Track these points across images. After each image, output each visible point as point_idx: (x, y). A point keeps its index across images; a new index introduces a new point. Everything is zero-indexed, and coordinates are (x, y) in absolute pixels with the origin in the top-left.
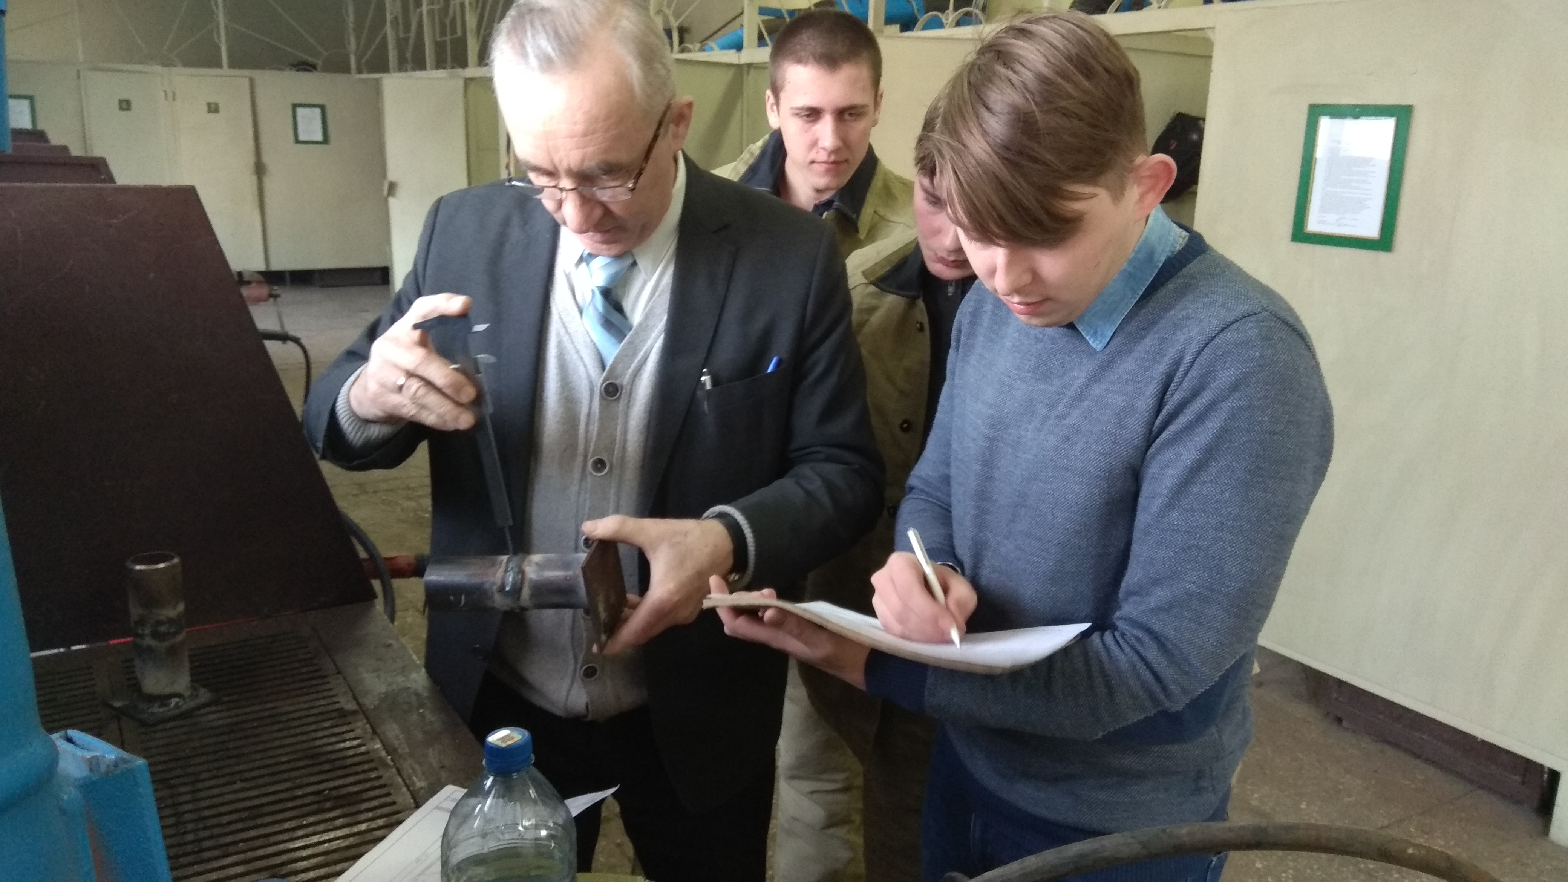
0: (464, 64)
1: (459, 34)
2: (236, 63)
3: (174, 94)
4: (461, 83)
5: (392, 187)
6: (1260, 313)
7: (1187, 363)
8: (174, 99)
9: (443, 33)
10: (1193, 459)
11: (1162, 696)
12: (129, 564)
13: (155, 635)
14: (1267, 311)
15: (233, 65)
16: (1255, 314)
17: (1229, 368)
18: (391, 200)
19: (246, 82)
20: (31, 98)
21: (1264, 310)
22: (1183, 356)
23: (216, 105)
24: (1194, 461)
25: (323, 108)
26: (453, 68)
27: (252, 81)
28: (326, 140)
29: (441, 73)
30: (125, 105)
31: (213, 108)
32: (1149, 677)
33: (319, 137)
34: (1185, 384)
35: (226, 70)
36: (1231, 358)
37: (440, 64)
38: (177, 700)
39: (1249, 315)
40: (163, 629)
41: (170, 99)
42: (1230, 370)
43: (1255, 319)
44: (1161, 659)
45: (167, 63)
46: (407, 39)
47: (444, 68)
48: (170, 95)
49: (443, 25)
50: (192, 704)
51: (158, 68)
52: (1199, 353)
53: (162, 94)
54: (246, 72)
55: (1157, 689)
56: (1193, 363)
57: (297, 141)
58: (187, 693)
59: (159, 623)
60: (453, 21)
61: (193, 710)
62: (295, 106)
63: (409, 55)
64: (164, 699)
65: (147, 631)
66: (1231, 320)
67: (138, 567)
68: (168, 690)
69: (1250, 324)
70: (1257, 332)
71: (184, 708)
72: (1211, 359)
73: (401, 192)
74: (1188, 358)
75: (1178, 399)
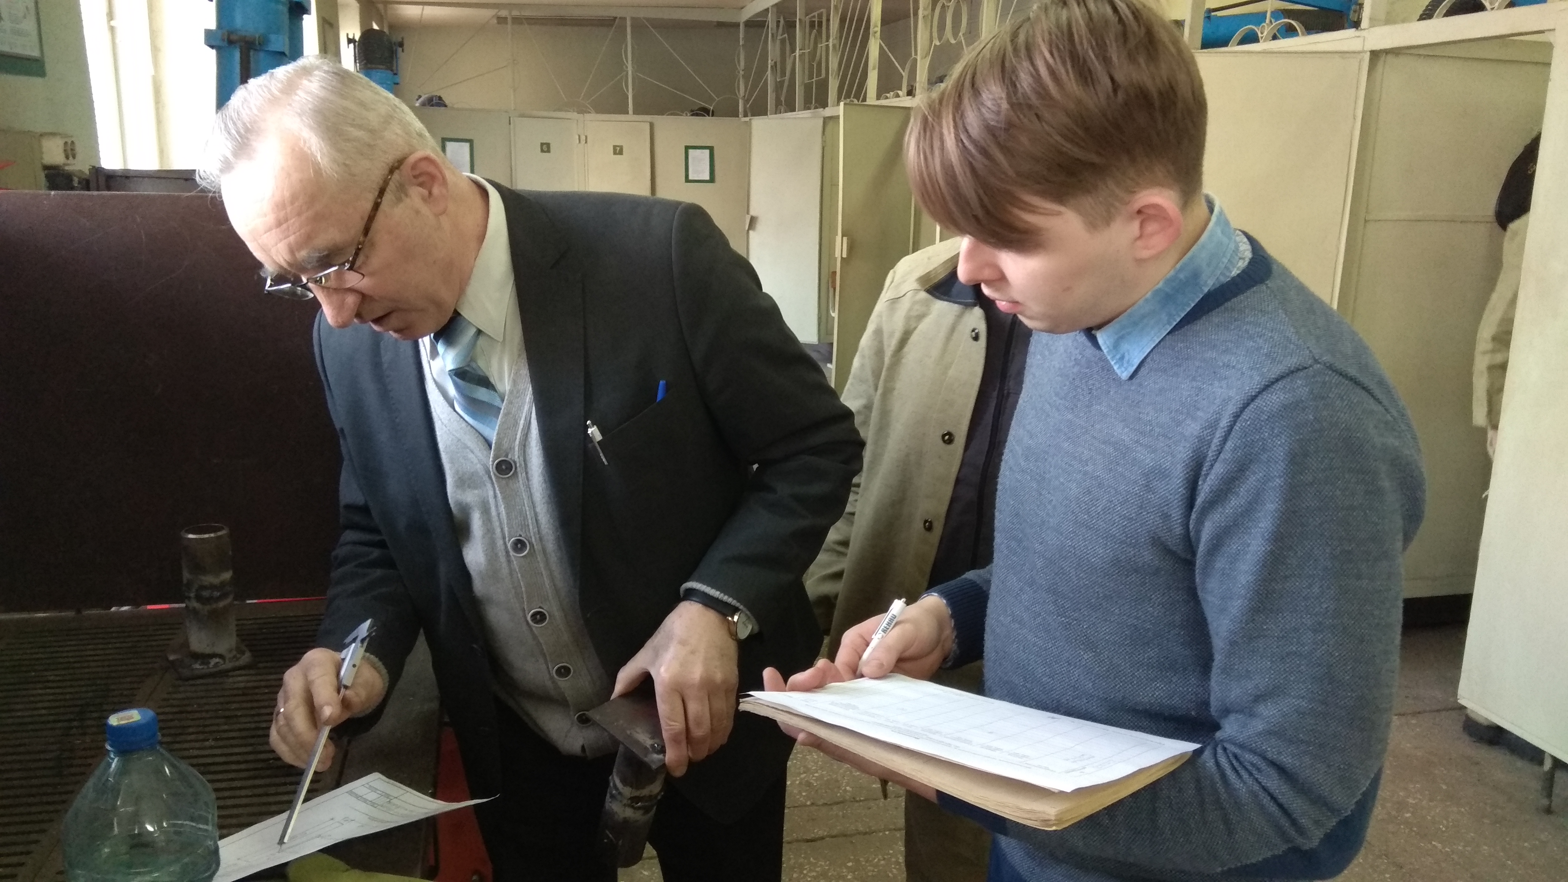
0: (824, 105)
1: (823, 76)
2: (640, 110)
3: (586, 137)
4: (820, 122)
5: (753, 221)
6: (1311, 366)
7: (1224, 428)
8: (586, 142)
9: (811, 77)
10: (1264, 551)
11: (1292, 832)
12: (183, 533)
13: (199, 598)
14: (1319, 363)
15: (636, 112)
16: (1306, 368)
17: (1278, 435)
18: (751, 232)
19: (647, 127)
20: (470, 142)
21: (1316, 361)
22: (1220, 419)
23: (621, 148)
24: (1266, 553)
25: (711, 149)
26: (816, 108)
27: (652, 126)
28: (712, 180)
29: (807, 114)
30: (546, 148)
31: (618, 151)
32: (1273, 808)
33: (707, 177)
34: (1226, 455)
35: (631, 116)
36: (1280, 423)
37: (807, 106)
38: (217, 660)
39: (1298, 370)
40: (206, 594)
41: (583, 142)
42: (1281, 437)
43: (1305, 375)
44: (1285, 788)
45: (582, 111)
46: (782, 82)
47: (809, 109)
48: (583, 138)
49: (811, 67)
50: (229, 665)
51: (574, 115)
52: (1237, 416)
53: (577, 137)
54: (648, 118)
55: (1284, 822)
56: (1231, 428)
57: (687, 180)
58: (228, 656)
59: (203, 588)
60: (819, 64)
61: (228, 671)
62: (687, 148)
63: (783, 99)
64: (204, 658)
65: (192, 595)
66: (1276, 377)
67: (191, 536)
68: (208, 651)
69: (1298, 381)
70: (1307, 390)
71: (224, 667)
72: (1256, 426)
73: (760, 226)
74: (1224, 423)
75: (1222, 473)
